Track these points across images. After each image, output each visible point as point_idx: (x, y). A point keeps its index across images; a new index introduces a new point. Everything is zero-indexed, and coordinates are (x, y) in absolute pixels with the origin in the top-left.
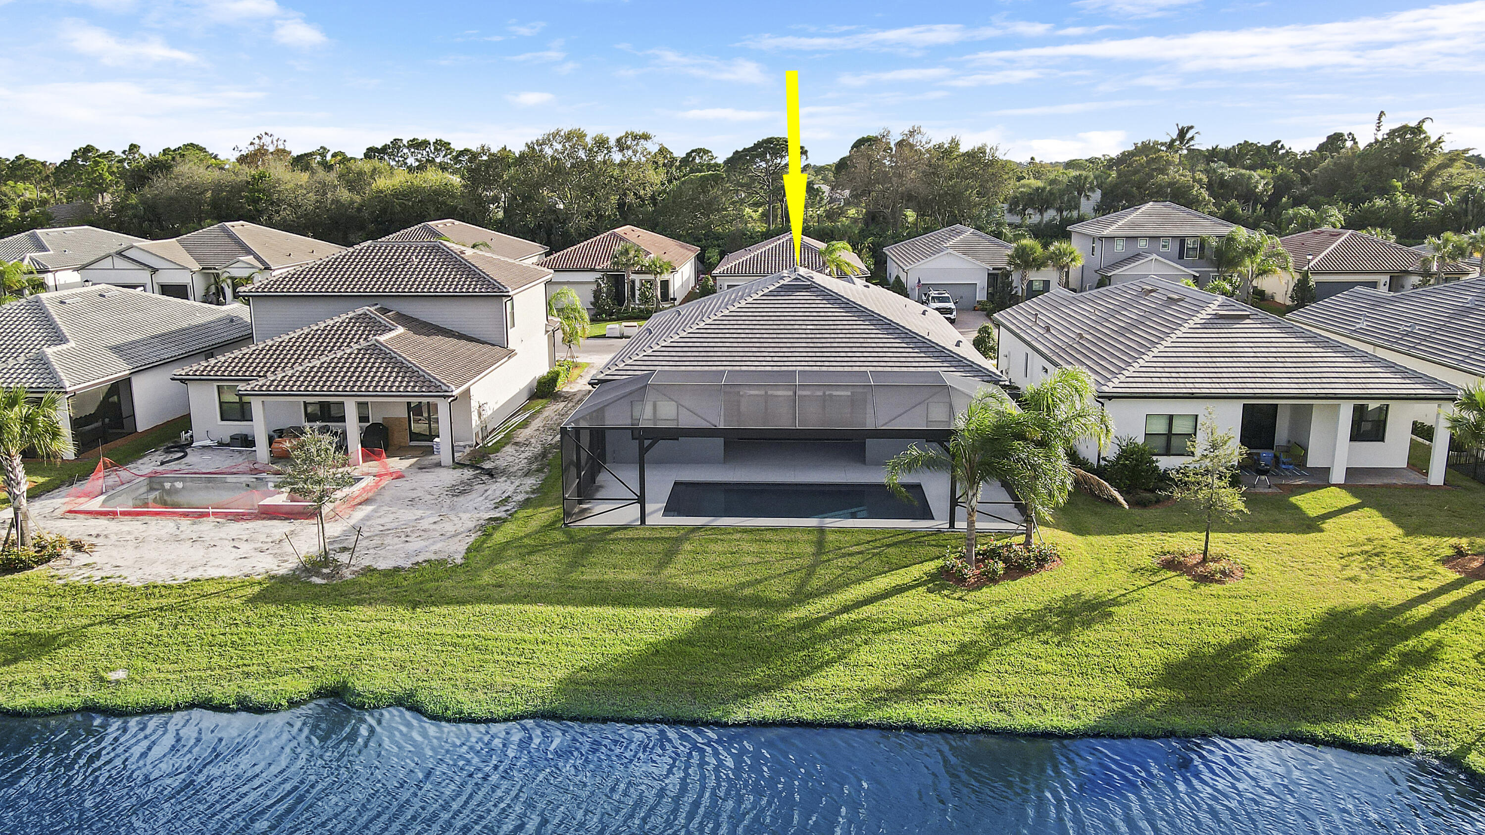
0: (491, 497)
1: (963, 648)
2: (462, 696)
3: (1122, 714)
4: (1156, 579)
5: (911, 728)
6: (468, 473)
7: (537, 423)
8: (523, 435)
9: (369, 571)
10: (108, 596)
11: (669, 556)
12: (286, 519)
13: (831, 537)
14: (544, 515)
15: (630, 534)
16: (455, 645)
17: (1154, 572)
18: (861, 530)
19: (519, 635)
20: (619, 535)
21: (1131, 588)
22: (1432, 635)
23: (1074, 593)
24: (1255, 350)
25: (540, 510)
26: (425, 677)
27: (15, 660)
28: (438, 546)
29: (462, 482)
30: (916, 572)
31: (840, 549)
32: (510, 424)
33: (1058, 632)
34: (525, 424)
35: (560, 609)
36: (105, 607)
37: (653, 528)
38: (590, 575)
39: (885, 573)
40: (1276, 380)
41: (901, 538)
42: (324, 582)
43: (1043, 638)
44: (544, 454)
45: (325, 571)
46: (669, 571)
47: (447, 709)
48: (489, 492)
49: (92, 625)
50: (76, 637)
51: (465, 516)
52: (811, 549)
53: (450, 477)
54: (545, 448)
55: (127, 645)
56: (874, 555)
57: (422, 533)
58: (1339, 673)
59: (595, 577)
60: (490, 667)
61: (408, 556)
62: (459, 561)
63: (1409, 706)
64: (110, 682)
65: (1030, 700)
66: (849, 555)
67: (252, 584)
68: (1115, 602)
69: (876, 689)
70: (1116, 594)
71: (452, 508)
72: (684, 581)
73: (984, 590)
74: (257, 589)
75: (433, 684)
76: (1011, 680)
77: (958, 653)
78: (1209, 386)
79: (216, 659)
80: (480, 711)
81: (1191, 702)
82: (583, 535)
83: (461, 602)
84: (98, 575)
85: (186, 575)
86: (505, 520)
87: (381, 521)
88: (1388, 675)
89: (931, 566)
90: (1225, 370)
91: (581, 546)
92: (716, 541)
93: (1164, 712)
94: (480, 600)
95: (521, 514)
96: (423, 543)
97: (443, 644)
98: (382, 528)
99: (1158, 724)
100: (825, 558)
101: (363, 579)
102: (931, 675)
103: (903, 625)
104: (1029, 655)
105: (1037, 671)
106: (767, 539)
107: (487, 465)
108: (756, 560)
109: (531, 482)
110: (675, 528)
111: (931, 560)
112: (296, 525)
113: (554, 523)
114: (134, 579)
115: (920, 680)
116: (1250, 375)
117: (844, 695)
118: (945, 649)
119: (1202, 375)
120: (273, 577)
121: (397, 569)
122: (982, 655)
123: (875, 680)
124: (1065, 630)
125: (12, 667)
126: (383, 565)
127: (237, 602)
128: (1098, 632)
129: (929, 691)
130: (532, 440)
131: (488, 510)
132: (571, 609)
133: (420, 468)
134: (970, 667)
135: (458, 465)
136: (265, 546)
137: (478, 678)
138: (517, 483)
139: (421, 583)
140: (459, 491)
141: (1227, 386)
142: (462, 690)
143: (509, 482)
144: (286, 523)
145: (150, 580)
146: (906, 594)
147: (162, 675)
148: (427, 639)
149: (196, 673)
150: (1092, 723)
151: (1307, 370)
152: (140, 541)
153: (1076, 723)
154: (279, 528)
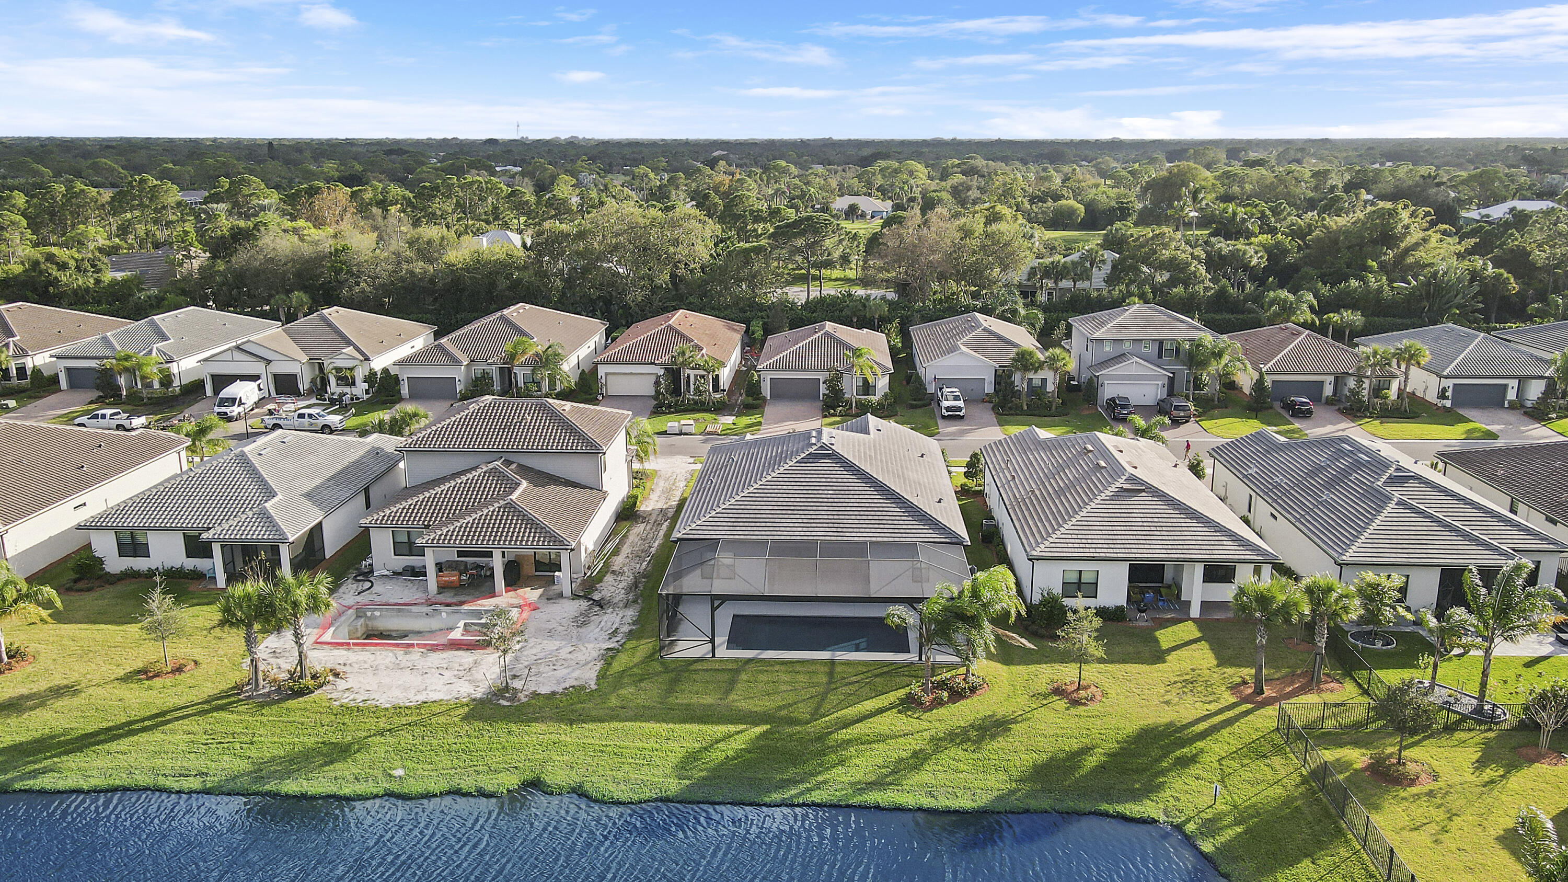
0: (605, 629)
1: (915, 754)
2: (612, 787)
3: (1000, 798)
4: (1045, 702)
5: (878, 807)
6: (584, 604)
7: (626, 550)
8: (618, 562)
9: (535, 695)
10: (371, 714)
11: (731, 685)
12: (468, 649)
13: (839, 669)
14: (645, 647)
15: (705, 666)
16: (602, 751)
17: (1045, 696)
18: (860, 663)
19: (640, 745)
20: (698, 666)
21: (1027, 709)
22: (1200, 744)
23: (991, 713)
24: (1143, 520)
25: (642, 642)
26: (587, 774)
27: (332, 762)
28: (576, 674)
29: (582, 614)
30: (893, 697)
31: (845, 678)
32: (605, 552)
33: (974, 742)
34: (616, 552)
35: (665, 726)
36: (371, 723)
37: (722, 660)
38: (681, 699)
39: (872, 698)
40: (1152, 546)
41: (886, 669)
42: (509, 704)
43: (965, 747)
44: (635, 585)
45: (507, 695)
46: (732, 697)
47: (604, 796)
48: (603, 624)
49: (370, 736)
50: (362, 745)
51: (590, 646)
52: (824, 679)
53: (572, 608)
54: (635, 577)
55: (397, 752)
56: (867, 683)
57: (564, 662)
58: (1136, 771)
59: (685, 701)
60: (626, 767)
61: (559, 683)
62: (594, 687)
63: (1168, 793)
64: (395, 777)
65: (950, 790)
66: (850, 684)
67: (462, 706)
68: (1014, 721)
69: (859, 782)
70: (1017, 714)
71: (579, 638)
72: (743, 705)
73: (934, 711)
74: (467, 709)
75: (593, 779)
76: (940, 776)
77: (911, 757)
78: (1105, 550)
79: (455, 761)
80: (624, 797)
81: (1043, 790)
82: (674, 666)
83: (601, 720)
84: (360, 698)
85: (417, 698)
86: (618, 651)
87: (534, 651)
88: (1163, 773)
89: (902, 693)
90: (1120, 537)
91: (673, 675)
92: (762, 672)
93: (1027, 796)
94: (612, 718)
95: (629, 645)
96: (565, 671)
97: (594, 751)
98: (535, 658)
99: (1021, 805)
100: (833, 686)
101: (533, 701)
102: (893, 773)
103: (881, 738)
104: (954, 759)
105: (956, 771)
106: (796, 670)
107: (597, 597)
108: (789, 688)
109: (631, 613)
110: (736, 660)
111: (903, 687)
112: (478, 654)
113: (653, 654)
114: (384, 700)
115: (887, 776)
116: (1136, 542)
117: (840, 786)
118: (904, 755)
119: (1103, 541)
120: (474, 700)
121: (554, 693)
122: (926, 759)
123: (859, 776)
124: (979, 741)
125: (332, 767)
126: (544, 690)
127: (456, 719)
128: (1000, 743)
129: (891, 784)
130: (626, 569)
131: (604, 641)
132: (671, 726)
133: (548, 599)
134: (916, 767)
135: (575, 596)
136: (461, 674)
137: (620, 774)
138: (621, 615)
139: (572, 705)
140: (582, 621)
141: (1118, 551)
142: (611, 783)
143: (615, 614)
144: (468, 653)
145: (395, 701)
146: (884, 714)
147: (426, 773)
148: (584, 747)
149: (447, 771)
150: (983, 805)
151: (1176, 538)
152: (375, 669)
153: (974, 805)
154: (466, 658)
